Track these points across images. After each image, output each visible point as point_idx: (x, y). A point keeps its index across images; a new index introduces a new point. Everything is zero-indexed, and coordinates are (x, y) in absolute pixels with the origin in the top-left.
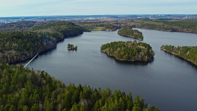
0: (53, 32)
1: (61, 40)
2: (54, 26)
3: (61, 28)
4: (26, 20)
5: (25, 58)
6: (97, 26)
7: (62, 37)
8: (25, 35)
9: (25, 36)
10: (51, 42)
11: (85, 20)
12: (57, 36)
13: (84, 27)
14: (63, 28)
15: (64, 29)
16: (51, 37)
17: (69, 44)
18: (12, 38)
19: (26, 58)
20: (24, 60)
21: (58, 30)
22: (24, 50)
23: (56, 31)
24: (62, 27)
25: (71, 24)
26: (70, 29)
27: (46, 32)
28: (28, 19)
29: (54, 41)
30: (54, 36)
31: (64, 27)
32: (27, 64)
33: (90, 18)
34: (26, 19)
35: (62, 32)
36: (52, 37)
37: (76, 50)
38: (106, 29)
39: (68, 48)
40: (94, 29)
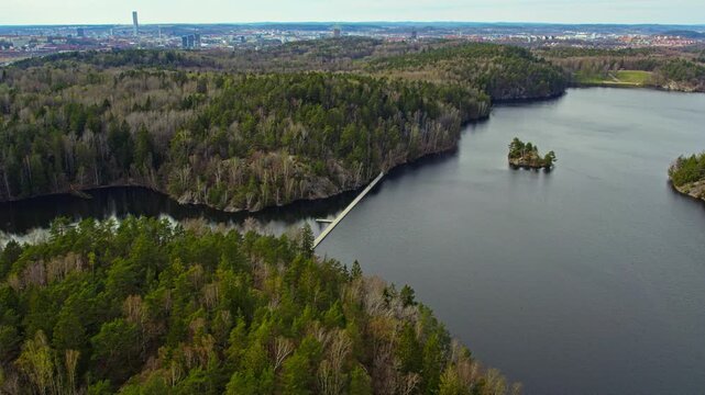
0: (445, 82)
1: (477, 118)
2: (449, 57)
3: (477, 69)
4: (350, 34)
5: (327, 191)
6: (622, 66)
7: (483, 103)
8: (338, 90)
9: (337, 95)
10: (439, 126)
11: (561, 41)
12: (464, 99)
13: (570, 65)
14: (485, 69)
15: (487, 72)
16: (441, 105)
17: (516, 140)
18: (289, 100)
19: (335, 191)
20: (324, 196)
21: (465, 75)
22: (330, 152)
23: (459, 77)
24: (483, 65)
25: (517, 52)
26: (513, 75)
27: (420, 83)
28: (356, 31)
29: (452, 121)
30: (449, 99)
31: (491, 65)
32: (335, 222)
33: (581, 36)
34: (350, 30)
35: (480, 82)
36: (444, 102)
37: (548, 170)
38: (666, 80)
39: (511, 156)
40: (611, 79)
